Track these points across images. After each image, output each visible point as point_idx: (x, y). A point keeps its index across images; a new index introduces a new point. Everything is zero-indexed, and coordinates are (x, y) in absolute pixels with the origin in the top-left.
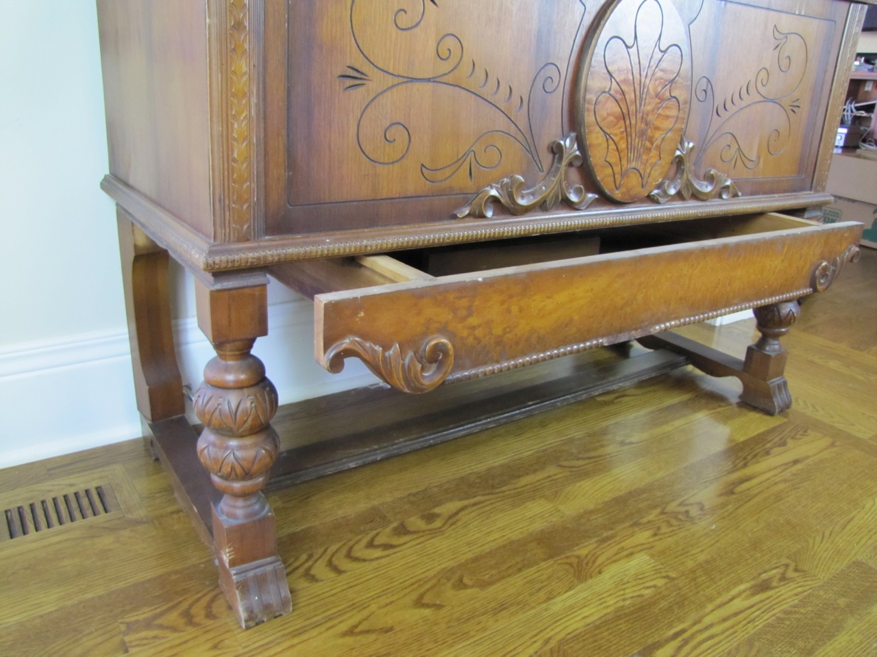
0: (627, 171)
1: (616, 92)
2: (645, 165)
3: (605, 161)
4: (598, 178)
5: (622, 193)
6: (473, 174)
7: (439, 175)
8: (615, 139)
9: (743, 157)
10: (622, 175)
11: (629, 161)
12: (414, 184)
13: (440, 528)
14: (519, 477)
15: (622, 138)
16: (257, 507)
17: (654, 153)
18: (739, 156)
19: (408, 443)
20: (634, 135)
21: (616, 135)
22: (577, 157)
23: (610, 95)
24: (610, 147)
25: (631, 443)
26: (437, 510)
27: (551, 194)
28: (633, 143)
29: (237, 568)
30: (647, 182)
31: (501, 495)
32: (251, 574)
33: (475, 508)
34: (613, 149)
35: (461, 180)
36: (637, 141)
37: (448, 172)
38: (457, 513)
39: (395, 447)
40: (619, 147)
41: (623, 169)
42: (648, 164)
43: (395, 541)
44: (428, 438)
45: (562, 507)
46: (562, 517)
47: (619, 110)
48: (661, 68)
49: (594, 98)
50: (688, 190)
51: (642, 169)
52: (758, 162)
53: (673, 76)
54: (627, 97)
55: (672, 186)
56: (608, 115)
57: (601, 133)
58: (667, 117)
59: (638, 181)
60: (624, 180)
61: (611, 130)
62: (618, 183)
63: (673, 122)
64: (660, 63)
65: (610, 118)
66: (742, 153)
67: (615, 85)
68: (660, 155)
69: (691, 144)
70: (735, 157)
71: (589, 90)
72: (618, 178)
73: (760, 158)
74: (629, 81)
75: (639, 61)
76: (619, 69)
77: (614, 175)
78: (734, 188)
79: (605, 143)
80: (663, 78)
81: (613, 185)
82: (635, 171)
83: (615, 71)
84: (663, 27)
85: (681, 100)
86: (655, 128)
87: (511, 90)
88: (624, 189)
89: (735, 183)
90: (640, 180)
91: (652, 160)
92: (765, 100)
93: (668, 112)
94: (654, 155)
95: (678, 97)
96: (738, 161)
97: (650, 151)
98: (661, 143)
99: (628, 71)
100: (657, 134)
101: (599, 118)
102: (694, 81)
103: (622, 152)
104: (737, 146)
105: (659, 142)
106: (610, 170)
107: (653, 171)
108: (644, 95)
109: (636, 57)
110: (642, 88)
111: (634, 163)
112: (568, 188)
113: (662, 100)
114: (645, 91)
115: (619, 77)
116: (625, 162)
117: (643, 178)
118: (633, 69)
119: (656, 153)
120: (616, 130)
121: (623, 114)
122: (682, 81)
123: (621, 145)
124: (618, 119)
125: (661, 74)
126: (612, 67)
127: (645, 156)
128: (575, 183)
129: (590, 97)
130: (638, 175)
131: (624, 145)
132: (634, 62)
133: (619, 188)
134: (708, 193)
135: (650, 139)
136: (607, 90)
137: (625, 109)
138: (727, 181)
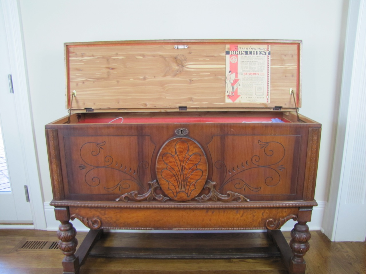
0: (179, 192)
1: (170, 169)
2: (188, 190)
3: (168, 188)
4: (166, 194)
6: (121, 190)
7: (110, 190)
8: (172, 182)
9: (249, 187)
10: (177, 193)
11: (179, 188)
12: (103, 192)
15: (175, 182)
16: (72, 259)
17: (191, 186)
18: (246, 186)
20: (180, 181)
21: (172, 181)
22: (157, 187)
23: (167, 170)
24: (170, 185)
27: (149, 197)
28: (180, 183)
29: (65, 272)
30: (190, 195)
34: (171, 185)
35: (117, 191)
36: (182, 183)
37: (112, 189)
40: (174, 185)
41: (177, 191)
42: (190, 189)
47: (172, 174)
48: (190, 160)
49: (160, 171)
50: (215, 198)
51: (186, 191)
52: (260, 189)
53: (197, 162)
54: (175, 170)
55: (206, 196)
56: (167, 175)
57: (165, 181)
58: (196, 175)
59: (185, 195)
60: (178, 194)
61: (170, 180)
62: (175, 195)
63: (200, 177)
64: (189, 159)
65: (168, 176)
66: (249, 186)
67: (169, 167)
68: (195, 187)
69: (214, 183)
70: (244, 187)
71: (158, 168)
72: (175, 194)
73: (261, 187)
74: (175, 165)
75: (179, 159)
76: (170, 162)
77: (173, 193)
78: (244, 198)
79: (167, 183)
80: (192, 163)
81: (173, 196)
82: (183, 192)
83: (168, 163)
84: (189, 148)
85: (203, 169)
86: (191, 179)
87: (130, 168)
88: (179, 197)
89: (245, 196)
90: (186, 195)
91: (191, 188)
92: (259, 166)
93: (197, 174)
94: (192, 187)
95: (201, 169)
96: (247, 188)
97: (190, 186)
98: (195, 183)
99: (174, 162)
100: (192, 181)
101: (163, 176)
102: (213, 162)
103: (175, 186)
104: (244, 183)
105: (194, 183)
106: (171, 191)
107: (192, 192)
108: (183, 169)
109: (177, 158)
110: (182, 167)
111: (182, 190)
112: (156, 196)
113: (193, 170)
114: (184, 168)
115: (170, 164)
116: (178, 189)
117: (187, 194)
118: (177, 161)
119: (193, 186)
120: (172, 180)
121: (174, 175)
122: (202, 164)
123: (175, 184)
124: (172, 176)
125: (191, 162)
126: (166, 162)
127: (187, 187)
128: (160, 194)
129: (158, 170)
130: (185, 193)
131: (176, 184)
132: (177, 160)
133: (176, 197)
134: (227, 200)
135: (189, 182)
136: (166, 168)
137: (175, 174)
138: (239, 196)
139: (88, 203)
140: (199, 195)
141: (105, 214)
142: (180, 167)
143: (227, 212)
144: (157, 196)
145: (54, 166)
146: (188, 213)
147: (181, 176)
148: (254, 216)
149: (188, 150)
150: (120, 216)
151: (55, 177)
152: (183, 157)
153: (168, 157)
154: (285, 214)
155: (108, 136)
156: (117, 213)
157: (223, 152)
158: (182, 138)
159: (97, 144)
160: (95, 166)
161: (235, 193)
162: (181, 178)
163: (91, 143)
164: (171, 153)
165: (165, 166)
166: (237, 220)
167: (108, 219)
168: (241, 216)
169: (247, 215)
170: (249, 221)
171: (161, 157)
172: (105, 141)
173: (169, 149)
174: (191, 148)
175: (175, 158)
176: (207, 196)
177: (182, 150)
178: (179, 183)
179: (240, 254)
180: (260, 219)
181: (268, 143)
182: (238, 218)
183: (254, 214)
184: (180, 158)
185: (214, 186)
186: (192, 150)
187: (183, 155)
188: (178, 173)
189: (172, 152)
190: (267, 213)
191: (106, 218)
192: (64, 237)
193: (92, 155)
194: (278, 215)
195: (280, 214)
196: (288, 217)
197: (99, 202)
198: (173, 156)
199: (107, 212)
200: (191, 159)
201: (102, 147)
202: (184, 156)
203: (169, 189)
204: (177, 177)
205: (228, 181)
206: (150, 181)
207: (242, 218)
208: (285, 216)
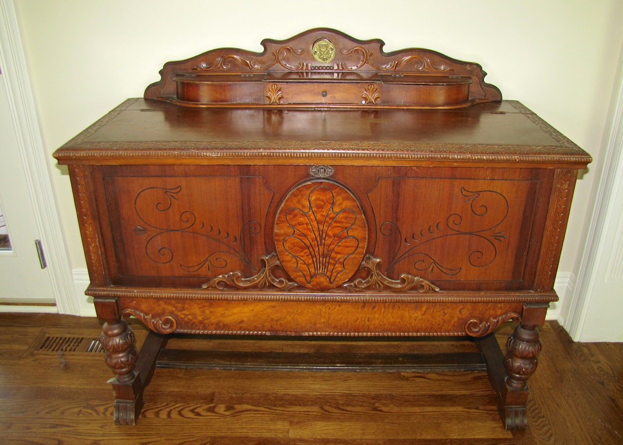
0: (315, 275)
1: (299, 235)
2: (332, 272)
3: (296, 268)
4: (292, 276)
5: (312, 285)
6: (210, 270)
7: (191, 269)
8: (302, 258)
9: (440, 268)
10: (311, 277)
11: (316, 269)
12: (178, 272)
13: (228, 415)
14: (294, 405)
15: (308, 258)
16: (129, 379)
17: (337, 265)
18: (435, 266)
19: (251, 366)
20: (318, 257)
21: (303, 256)
22: (277, 266)
23: (294, 237)
24: (299, 262)
25: (381, 411)
26: (236, 406)
27: (261, 282)
28: (318, 260)
29: (118, 400)
30: (334, 280)
31: (273, 411)
32: (121, 405)
33: (253, 412)
34: (301, 264)
35: (204, 271)
36: (321, 259)
37: (196, 268)
38: (242, 412)
39: (243, 366)
40: (306, 263)
41: (312, 273)
42: (334, 271)
43: (202, 414)
44: (264, 367)
45: (291, 431)
46: (285, 436)
47: (303, 244)
48: (336, 222)
49: (281, 238)
50: (379, 285)
51: (329, 274)
52: (459, 270)
53: (349, 225)
54: (309, 237)
55: (363, 282)
56: (294, 247)
57: (290, 255)
58: (346, 247)
59: (326, 280)
60: (314, 279)
61: (298, 254)
62: (308, 280)
63: (353, 249)
64: (335, 220)
65: (296, 248)
66: (439, 265)
67: (297, 232)
68: (344, 267)
69: (378, 260)
70: (432, 266)
71: (277, 235)
72: (308, 278)
73: (461, 268)
74: (309, 229)
75: (316, 219)
76: (300, 224)
77: (304, 276)
78: (430, 286)
79: (294, 260)
80: (339, 227)
81: (305, 281)
82: (323, 275)
83: (296, 225)
84: (335, 201)
85: (358, 237)
86: (337, 253)
87: (228, 233)
88: (315, 283)
89: (432, 283)
90: (328, 279)
91: (337, 269)
92: (460, 233)
93: (347, 244)
94: (339, 267)
95: (356, 236)
96: (435, 269)
97: (335, 265)
98: (344, 261)
99: (307, 224)
100: (339, 256)
101: (287, 248)
102: (378, 225)
103: (309, 265)
104: (432, 261)
105: (342, 260)
106: (301, 273)
107: (339, 275)
108: (324, 236)
109: (312, 217)
110: (321, 232)
111: (321, 271)
112: (274, 280)
113: (340, 238)
114: (324, 234)
115: (299, 227)
116: (313, 270)
117: (330, 278)
118: (312, 223)
119: (340, 265)
120: (302, 254)
121: (307, 246)
122: (358, 227)
123: (308, 262)
124: (303, 248)
125: (338, 225)
126: (293, 223)
127: (330, 267)
128: (280, 277)
129: (277, 238)
130: (326, 277)
131: (311, 261)
132: (311, 220)
133: (310, 283)
134: (400, 288)
135: (334, 258)
136: (291, 234)
137: (308, 243)
138: (422, 282)
139: (154, 292)
140: (351, 280)
141: (183, 309)
142: (317, 234)
143: (399, 307)
144: (276, 280)
145: (90, 229)
146: (330, 308)
147: (320, 247)
148: (445, 314)
149: (333, 204)
150: (211, 312)
151: (91, 248)
152: (323, 216)
153: (295, 216)
154: (499, 312)
155: (185, 176)
156: (204, 307)
157: (395, 206)
158: (321, 183)
159: (166, 191)
160: (162, 229)
161: (415, 277)
162: (319, 251)
163: (155, 189)
164: (301, 207)
165: (291, 231)
166: (415, 321)
167: (190, 317)
168: (423, 315)
169: (433, 311)
170: (436, 322)
171: (284, 215)
172: (179, 186)
173: (299, 202)
174: (339, 200)
175: (309, 217)
176: (365, 281)
177: (323, 203)
178: (315, 259)
179: (418, 367)
180: (456, 319)
181: (479, 193)
182: (417, 317)
183: (445, 311)
184: (318, 218)
185: (378, 265)
186: (341, 204)
187: (323, 212)
188: (313, 244)
189: (303, 207)
190: (468, 309)
191: (186, 315)
192: (114, 346)
193: (157, 210)
194: (488, 313)
195: (492, 312)
196: (504, 316)
197: (173, 290)
198: (304, 215)
199: (186, 306)
200: (338, 220)
201: (175, 195)
202: (325, 213)
203: (297, 270)
204: (311, 249)
205: (403, 257)
206: (263, 254)
207: (424, 317)
208: (500, 315)
